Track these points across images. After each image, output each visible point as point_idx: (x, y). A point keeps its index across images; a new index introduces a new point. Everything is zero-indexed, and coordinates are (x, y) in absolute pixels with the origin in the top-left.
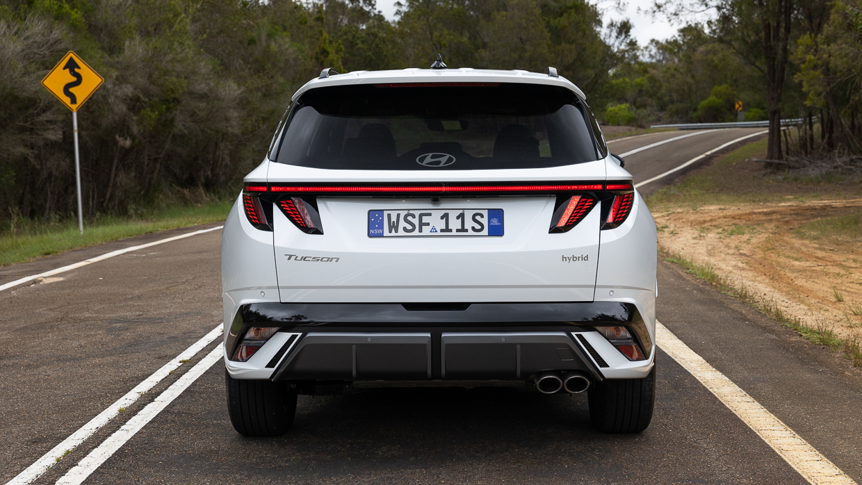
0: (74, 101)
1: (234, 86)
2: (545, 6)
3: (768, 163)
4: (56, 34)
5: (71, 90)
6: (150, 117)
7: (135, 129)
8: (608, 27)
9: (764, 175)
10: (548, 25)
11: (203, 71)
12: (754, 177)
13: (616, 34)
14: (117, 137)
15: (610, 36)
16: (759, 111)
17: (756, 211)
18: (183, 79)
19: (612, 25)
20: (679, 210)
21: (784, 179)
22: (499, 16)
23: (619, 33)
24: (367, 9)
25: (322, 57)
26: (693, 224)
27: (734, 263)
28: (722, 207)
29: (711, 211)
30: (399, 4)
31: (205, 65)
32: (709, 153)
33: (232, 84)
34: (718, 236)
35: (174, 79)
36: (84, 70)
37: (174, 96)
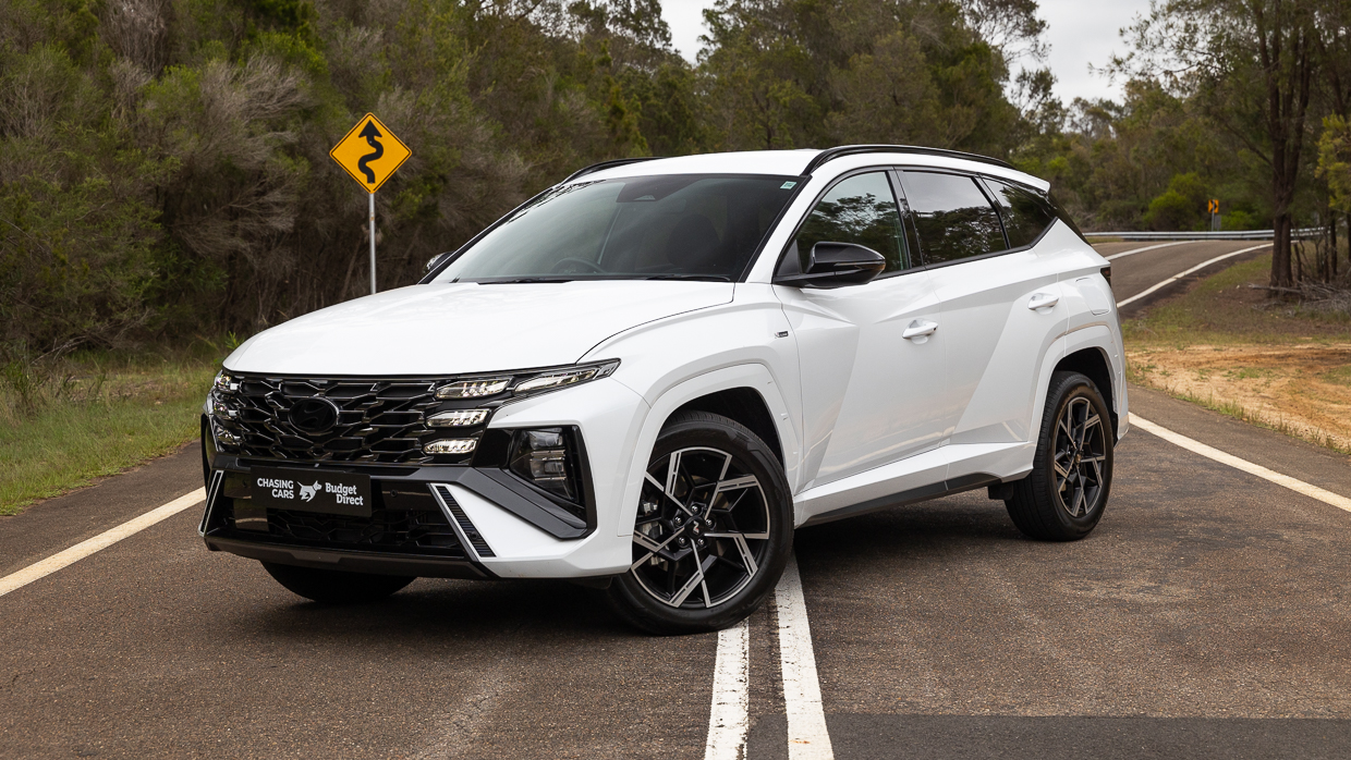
0: (371, 179)
1: (519, 160)
2: (930, 48)
3: (1272, 291)
4: (290, 81)
5: (368, 164)
6: (412, 201)
8: (1018, 81)
9: (1266, 309)
10: (936, 78)
11: (480, 138)
12: (1252, 310)
13: (1030, 92)
15: (1020, 94)
16: (1245, 214)
17: (1264, 353)
18: (455, 148)
19: (1023, 77)
20: (1159, 349)
21: (1295, 315)
22: (861, 62)
23: (1035, 91)
24: (659, 45)
25: (613, 119)
26: (1187, 366)
27: (1258, 404)
28: (1218, 347)
29: (1203, 352)
30: (705, 38)
31: (483, 131)
32: (1180, 275)
33: (518, 159)
34: (1226, 379)
35: (443, 149)
36: (387, 139)
37: (442, 172)
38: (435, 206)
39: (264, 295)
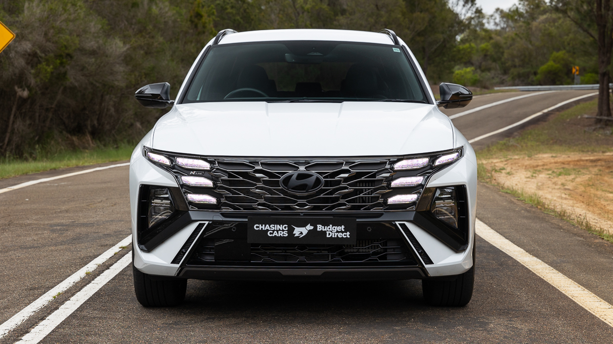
1: (120, 44)
3: (598, 119)
6: (46, 70)
7: (32, 81)
9: (594, 130)
11: (93, 30)
12: (585, 131)
13: (463, 3)
14: (16, 88)
15: (457, 4)
16: (594, 75)
17: (583, 158)
18: (75, 36)
20: (516, 157)
23: (466, 2)
25: (196, 20)
26: (526, 168)
27: (558, 195)
28: (554, 155)
29: (544, 158)
31: (95, 25)
32: (546, 111)
33: (118, 42)
34: (548, 176)
35: (68, 37)
37: (67, 51)
38: (65, 73)
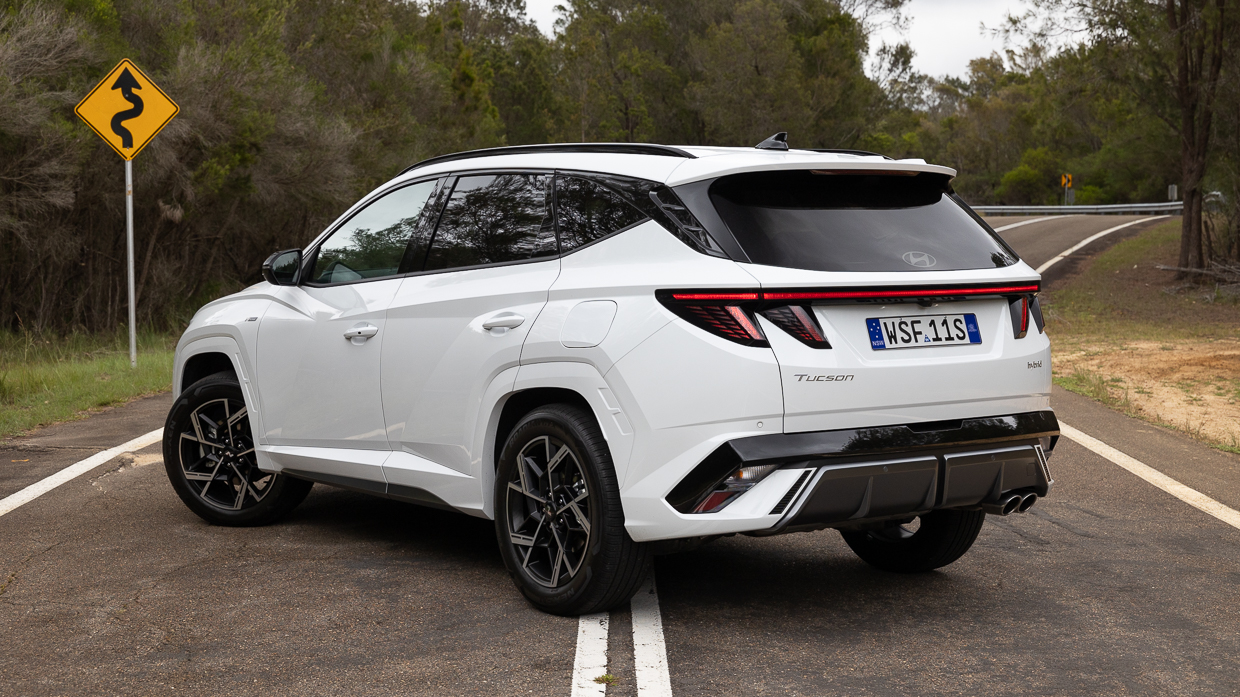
0: (128, 142)
1: (346, 127)
2: (792, 18)
3: (1183, 272)
4: (71, 32)
5: (125, 124)
6: (216, 173)
7: (190, 192)
8: (878, 55)
9: (1178, 292)
10: (798, 46)
11: (299, 102)
12: (1163, 294)
13: (889, 66)
14: (161, 204)
15: (880, 68)
16: (1097, 189)
18: (269, 113)
19: (884, 50)
21: (1215, 300)
22: (721, 32)
23: (894, 64)
24: (513, 14)
25: (463, 86)
29: (1152, 352)
30: (561, 8)
31: (302, 93)
32: (1067, 253)
33: (343, 124)
35: (256, 114)
36: (147, 91)
37: (253, 140)
38: (248, 179)
39: (48, 281)
